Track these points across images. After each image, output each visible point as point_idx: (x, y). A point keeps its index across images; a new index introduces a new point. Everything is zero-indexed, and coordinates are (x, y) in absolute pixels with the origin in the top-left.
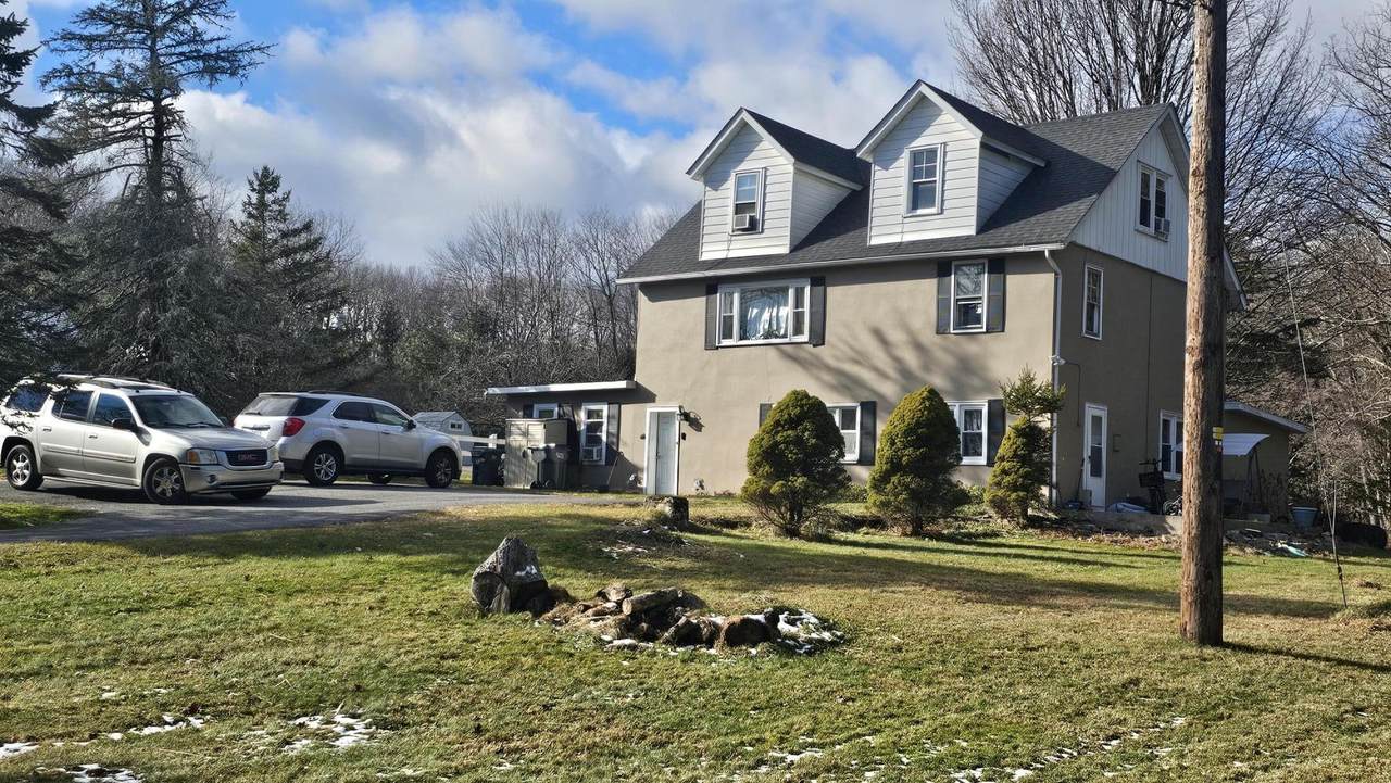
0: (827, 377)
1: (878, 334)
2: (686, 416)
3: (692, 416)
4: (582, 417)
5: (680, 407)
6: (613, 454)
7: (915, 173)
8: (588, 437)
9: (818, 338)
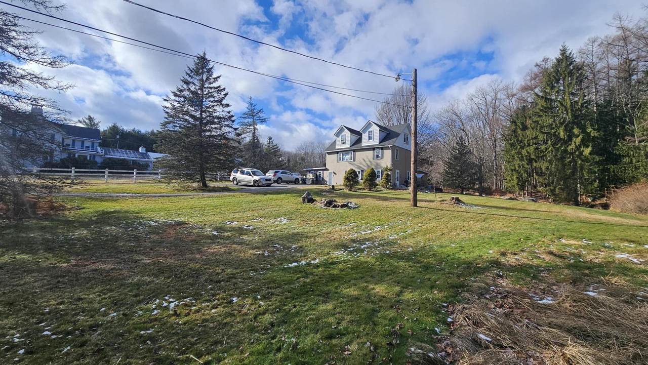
0: (356, 166)
1: (364, 159)
4: (318, 173)
5: (333, 172)
6: (323, 179)
7: (369, 135)
9: (354, 160)
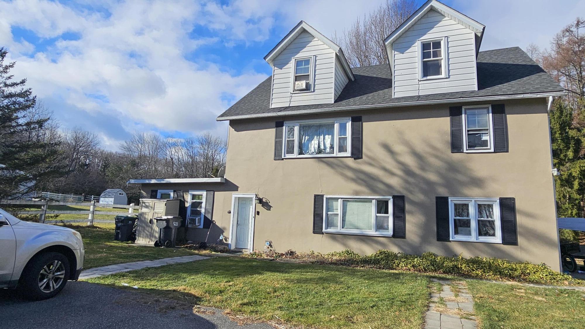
2: (260, 201)
3: (264, 200)
6: (208, 223)
7: (425, 55)
8: (192, 211)
9: (357, 153)
